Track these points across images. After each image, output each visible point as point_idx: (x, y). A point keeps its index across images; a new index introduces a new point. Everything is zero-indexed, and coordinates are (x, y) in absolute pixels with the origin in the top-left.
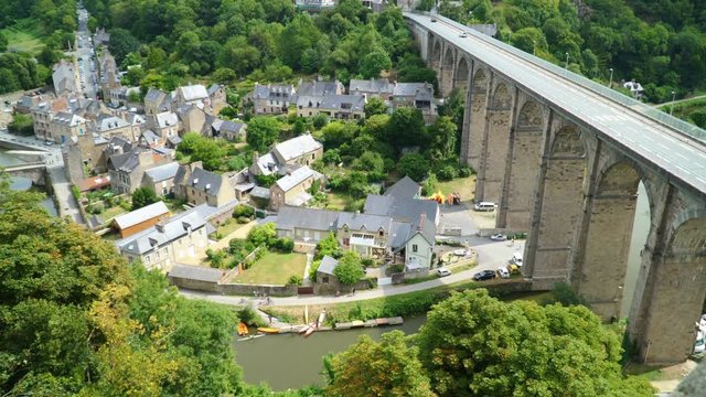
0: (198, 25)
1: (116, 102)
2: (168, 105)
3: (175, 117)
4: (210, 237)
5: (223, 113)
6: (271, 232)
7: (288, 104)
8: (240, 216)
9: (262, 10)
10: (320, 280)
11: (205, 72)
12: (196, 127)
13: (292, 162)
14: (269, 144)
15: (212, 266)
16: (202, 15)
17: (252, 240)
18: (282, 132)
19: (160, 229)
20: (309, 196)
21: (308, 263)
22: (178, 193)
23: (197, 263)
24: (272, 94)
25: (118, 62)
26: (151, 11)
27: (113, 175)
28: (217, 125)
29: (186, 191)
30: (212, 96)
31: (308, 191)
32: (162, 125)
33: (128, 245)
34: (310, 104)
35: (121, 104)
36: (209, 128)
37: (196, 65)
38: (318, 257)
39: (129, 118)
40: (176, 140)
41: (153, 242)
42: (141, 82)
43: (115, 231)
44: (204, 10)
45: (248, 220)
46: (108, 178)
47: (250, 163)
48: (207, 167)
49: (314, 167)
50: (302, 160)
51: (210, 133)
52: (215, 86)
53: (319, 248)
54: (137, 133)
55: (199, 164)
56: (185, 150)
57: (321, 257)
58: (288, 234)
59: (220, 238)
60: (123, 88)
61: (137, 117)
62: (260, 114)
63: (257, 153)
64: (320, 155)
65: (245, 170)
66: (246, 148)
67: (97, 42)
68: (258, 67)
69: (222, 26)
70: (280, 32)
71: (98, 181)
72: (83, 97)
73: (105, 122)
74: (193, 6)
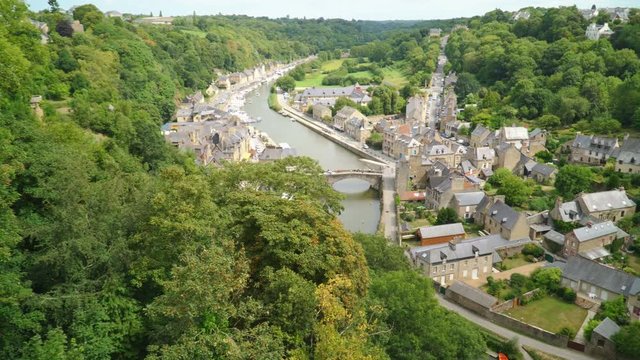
0: (536, 74)
1: (448, 132)
2: (490, 142)
3: (493, 152)
4: (494, 265)
5: (540, 156)
6: (555, 277)
7: (607, 157)
8: (530, 254)
9: (602, 64)
10: (595, 341)
11: (531, 117)
12: (510, 164)
13: (597, 215)
14: (577, 192)
15: (489, 293)
16: (541, 65)
17: (534, 280)
18: (593, 183)
19: (452, 247)
20: (605, 253)
21: (587, 320)
22: (478, 219)
23: (477, 286)
24: (593, 145)
25: (459, 101)
26: (497, 59)
27: (429, 193)
28: (530, 166)
29: (484, 219)
30: (533, 139)
31: (606, 247)
32: (480, 157)
33: (423, 253)
34: (633, 161)
35: (452, 136)
36: (521, 167)
37: (525, 109)
38: (599, 317)
39: (454, 148)
40: (489, 173)
41: (443, 256)
42: (473, 119)
43: (417, 238)
44: (545, 61)
45: (536, 259)
46: (425, 194)
47: (552, 207)
48: (509, 202)
49: (620, 224)
50: (609, 215)
51: (522, 172)
52: (537, 130)
53: (602, 307)
54: (458, 161)
55: (502, 198)
56: (494, 183)
57: (603, 318)
58: (573, 285)
59: (503, 269)
60: (456, 122)
61: (462, 148)
62: (575, 162)
63: (561, 199)
64: (630, 214)
65: (546, 213)
66: (552, 192)
67: (447, 83)
68: (585, 118)
69: (558, 76)
70: (616, 86)
71: (417, 195)
72: (423, 126)
73: (435, 147)
74: (536, 58)
